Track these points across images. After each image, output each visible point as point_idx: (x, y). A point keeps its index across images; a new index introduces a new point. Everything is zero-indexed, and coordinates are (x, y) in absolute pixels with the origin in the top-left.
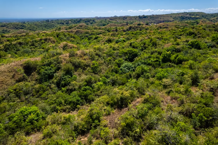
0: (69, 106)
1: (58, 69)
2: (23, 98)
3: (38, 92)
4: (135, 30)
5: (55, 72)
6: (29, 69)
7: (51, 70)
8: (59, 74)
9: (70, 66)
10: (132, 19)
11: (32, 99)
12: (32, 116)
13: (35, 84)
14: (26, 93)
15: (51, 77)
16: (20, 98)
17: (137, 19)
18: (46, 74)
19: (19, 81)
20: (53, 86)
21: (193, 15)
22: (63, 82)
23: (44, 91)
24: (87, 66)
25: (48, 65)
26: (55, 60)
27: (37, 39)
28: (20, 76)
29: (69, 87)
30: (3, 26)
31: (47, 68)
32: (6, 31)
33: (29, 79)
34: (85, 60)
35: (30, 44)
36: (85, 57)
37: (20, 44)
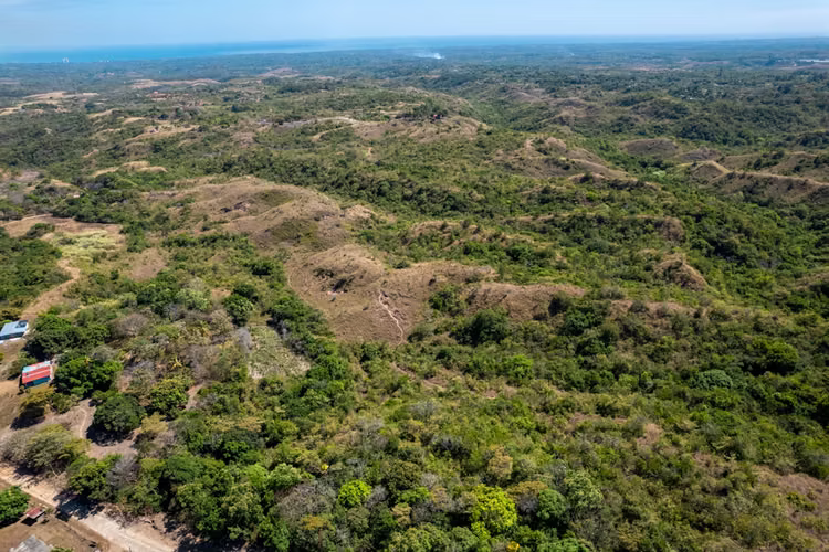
0: (565, 383)
1: (597, 324)
2: (530, 343)
3: (549, 345)
5: (589, 327)
6: (557, 305)
7: (583, 321)
8: (592, 333)
9: (616, 329)
11: (538, 350)
12: (520, 369)
13: (551, 332)
14: (535, 340)
15: (578, 332)
16: (525, 341)
18: (573, 325)
19: (537, 318)
20: (571, 346)
22: (587, 348)
23: (556, 348)
24: (649, 339)
25: (585, 311)
26: (601, 307)
27: (642, 216)
28: (543, 312)
29: (589, 360)
30: (626, 103)
31: (580, 315)
32: (627, 121)
33: (549, 322)
34: (655, 326)
35: (620, 226)
36: (659, 321)
37: (600, 220)
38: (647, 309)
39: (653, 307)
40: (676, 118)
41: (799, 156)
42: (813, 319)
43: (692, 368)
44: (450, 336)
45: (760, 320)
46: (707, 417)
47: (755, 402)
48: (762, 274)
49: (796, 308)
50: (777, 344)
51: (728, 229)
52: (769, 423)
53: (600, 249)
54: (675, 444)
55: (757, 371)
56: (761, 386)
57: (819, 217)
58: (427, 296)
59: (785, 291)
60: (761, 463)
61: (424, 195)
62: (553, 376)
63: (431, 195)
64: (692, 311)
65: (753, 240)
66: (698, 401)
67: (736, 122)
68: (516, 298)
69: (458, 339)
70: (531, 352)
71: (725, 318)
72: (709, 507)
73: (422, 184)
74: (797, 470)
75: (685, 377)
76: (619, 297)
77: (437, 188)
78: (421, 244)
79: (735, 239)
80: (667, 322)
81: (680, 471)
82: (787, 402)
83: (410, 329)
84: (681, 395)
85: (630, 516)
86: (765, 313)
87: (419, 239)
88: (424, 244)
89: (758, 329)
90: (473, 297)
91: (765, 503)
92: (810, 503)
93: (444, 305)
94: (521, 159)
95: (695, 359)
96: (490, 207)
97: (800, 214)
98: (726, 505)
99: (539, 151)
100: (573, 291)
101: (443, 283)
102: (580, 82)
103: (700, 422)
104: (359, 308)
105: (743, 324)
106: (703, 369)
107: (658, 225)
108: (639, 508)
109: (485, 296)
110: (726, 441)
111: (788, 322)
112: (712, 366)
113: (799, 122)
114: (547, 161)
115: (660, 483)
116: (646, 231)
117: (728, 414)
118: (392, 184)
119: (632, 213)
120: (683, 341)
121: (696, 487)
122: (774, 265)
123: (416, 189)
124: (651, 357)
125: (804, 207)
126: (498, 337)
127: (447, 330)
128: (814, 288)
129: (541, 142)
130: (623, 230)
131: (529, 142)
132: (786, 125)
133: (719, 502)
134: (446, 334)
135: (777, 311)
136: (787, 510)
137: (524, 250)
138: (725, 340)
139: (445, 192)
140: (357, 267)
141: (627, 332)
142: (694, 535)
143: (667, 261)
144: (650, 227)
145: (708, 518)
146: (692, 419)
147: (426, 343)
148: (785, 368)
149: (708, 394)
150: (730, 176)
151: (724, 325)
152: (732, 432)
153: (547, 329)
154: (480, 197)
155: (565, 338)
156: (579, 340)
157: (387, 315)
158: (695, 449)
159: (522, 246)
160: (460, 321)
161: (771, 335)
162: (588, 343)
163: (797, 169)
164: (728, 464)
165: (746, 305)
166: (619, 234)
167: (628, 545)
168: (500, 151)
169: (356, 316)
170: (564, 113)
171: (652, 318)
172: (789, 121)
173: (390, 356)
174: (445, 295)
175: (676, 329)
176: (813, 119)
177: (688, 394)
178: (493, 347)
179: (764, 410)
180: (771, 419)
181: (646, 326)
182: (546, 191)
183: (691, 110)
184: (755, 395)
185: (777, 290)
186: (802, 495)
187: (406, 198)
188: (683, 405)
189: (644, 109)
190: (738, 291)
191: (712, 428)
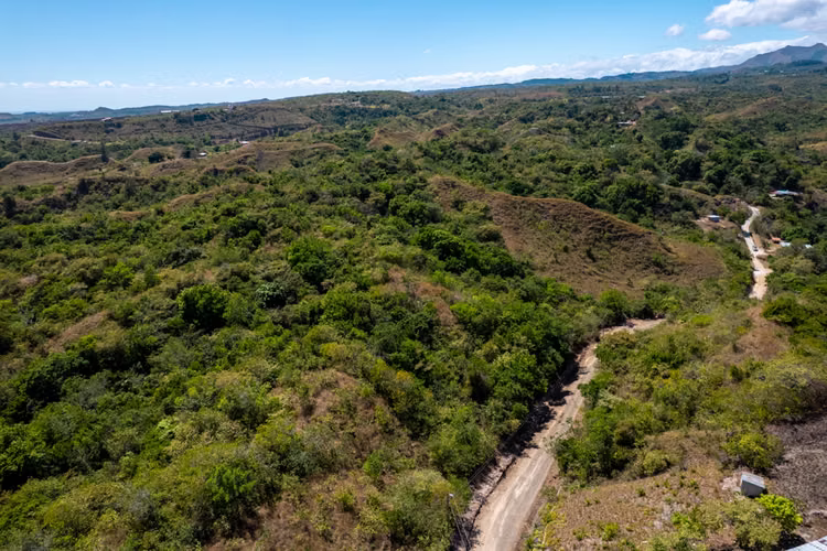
4: (106, 194)
10: (148, 127)
17: (171, 125)
21: (372, 102)
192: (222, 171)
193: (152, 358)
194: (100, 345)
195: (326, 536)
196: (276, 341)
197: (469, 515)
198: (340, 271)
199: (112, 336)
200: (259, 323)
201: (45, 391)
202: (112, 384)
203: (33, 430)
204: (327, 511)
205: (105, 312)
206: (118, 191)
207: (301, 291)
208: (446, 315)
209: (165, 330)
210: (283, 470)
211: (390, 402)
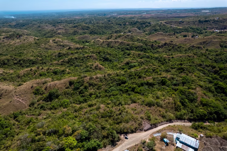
0: (79, 103)
1: (82, 85)
2: (67, 95)
3: (71, 94)
4: (169, 47)
5: (81, 86)
6: (71, 83)
7: (79, 85)
8: (82, 88)
9: (87, 85)
12: (66, 103)
13: (72, 91)
14: (68, 94)
15: (78, 88)
16: (65, 95)
18: (76, 87)
19: (66, 88)
20: (78, 93)
22: (82, 92)
23: (74, 94)
24: (96, 85)
25: (78, 83)
26: (82, 80)
27: (86, 55)
28: (67, 86)
29: (83, 95)
30: (75, 27)
31: (78, 84)
32: (76, 32)
33: (70, 88)
34: (96, 81)
35: (81, 59)
36: (97, 80)
37: (76, 58)
38: (93, 78)
39: (94, 77)
40: (88, 29)
41: (115, 35)
42: (127, 70)
43: (107, 89)
44: (43, 101)
45: (118, 73)
46: (113, 99)
47: (121, 92)
48: (115, 63)
49: (123, 69)
50: (122, 78)
51: (106, 54)
52: (125, 95)
53: (78, 66)
54: (108, 107)
55: (120, 85)
56: (121, 88)
57: (122, 48)
58: (32, 92)
59: (121, 66)
60: (126, 104)
61: (21, 62)
62: (75, 102)
63: (24, 61)
64: (103, 75)
65: (112, 56)
66: (110, 96)
67: (101, 29)
68: (59, 84)
69: (45, 101)
70: (68, 98)
71: (111, 75)
72: (118, 118)
73: (20, 58)
74: (132, 103)
75: (106, 91)
76: (86, 77)
77: (25, 59)
78: (25, 77)
79: (108, 56)
80: (98, 80)
81: (111, 113)
82: (127, 89)
83: (29, 103)
84: (106, 96)
85: (103, 128)
86: (118, 72)
87: (24, 76)
88: (26, 76)
89: (118, 75)
90: (46, 88)
91: (128, 112)
92: (135, 109)
93: (38, 92)
94: (50, 46)
95: (107, 86)
96: (44, 61)
97: (119, 48)
98: (122, 116)
99: (55, 43)
100: (74, 78)
101: (36, 86)
102: (61, 23)
103: (112, 100)
104: (8, 102)
105: (114, 75)
106: (109, 88)
107: (90, 57)
108: (105, 126)
109: (50, 87)
110: (118, 102)
111: (123, 72)
112: (111, 87)
113: (114, 28)
114: (58, 45)
115: (108, 118)
116: (88, 59)
117: (117, 96)
118: (8, 60)
119: (83, 55)
120: (103, 83)
121: (115, 115)
122: (117, 60)
123: (18, 60)
124: (97, 89)
125: (119, 47)
126: (57, 97)
127: (41, 100)
128: (125, 64)
129: (54, 40)
130: (82, 60)
131: (51, 41)
132: (111, 29)
133: (120, 117)
134: (41, 101)
135: (120, 71)
136: (132, 112)
137: (58, 71)
138: (112, 80)
139: (29, 59)
140: (3, 90)
141: (90, 85)
142: (117, 126)
143: (95, 65)
144: (89, 57)
145: (119, 121)
146: (110, 100)
147: (36, 105)
148: (124, 83)
149: (112, 93)
150: (103, 42)
151: (111, 76)
152: (118, 100)
153: (70, 90)
154: (40, 59)
155: (75, 91)
156: (79, 90)
157: (20, 101)
158: (112, 107)
159: (57, 70)
160: (44, 95)
161: (121, 76)
162: (82, 90)
163: (116, 38)
164: (120, 107)
165: (114, 71)
166: (82, 61)
167: (105, 135)
168: (43, 45)
169: (7, 105)
170: (59, 31)
171: (95, 80)
172: (112, 28)
173: (24, 113)
174: (38, 90)
175: (101, 81)
176: (116, 27)
177: (108, 95)
178: (57, 100)
179: (123, 93)
180: (125, 94)
181: (94, 82)
182: (59, 53)
183: (91, 27)
184: (121, 90)
185: (119, 66)
186: (134, 108)
187: (15, 64)
188: (107, 98)
189: (80, 28)
190: (112, 68)
191: (115, 101)
192: (195, 46)
193: (154, 86)
194: (149, 82)
195: (156, 112)
196: (169, 91)
197: (174, 121)
198: (188, 84)
199: (151, 81)
200: (170, 87)
201: (142, 85)
202: (148, 87)
203: (139, 88)
204: (158, 110)
205: (152, 77)
206: (171, 47)
207: (180, 84)
208: (199, 99)
209: (158, 83)
210: (157, 104)
211: (175, 105)
